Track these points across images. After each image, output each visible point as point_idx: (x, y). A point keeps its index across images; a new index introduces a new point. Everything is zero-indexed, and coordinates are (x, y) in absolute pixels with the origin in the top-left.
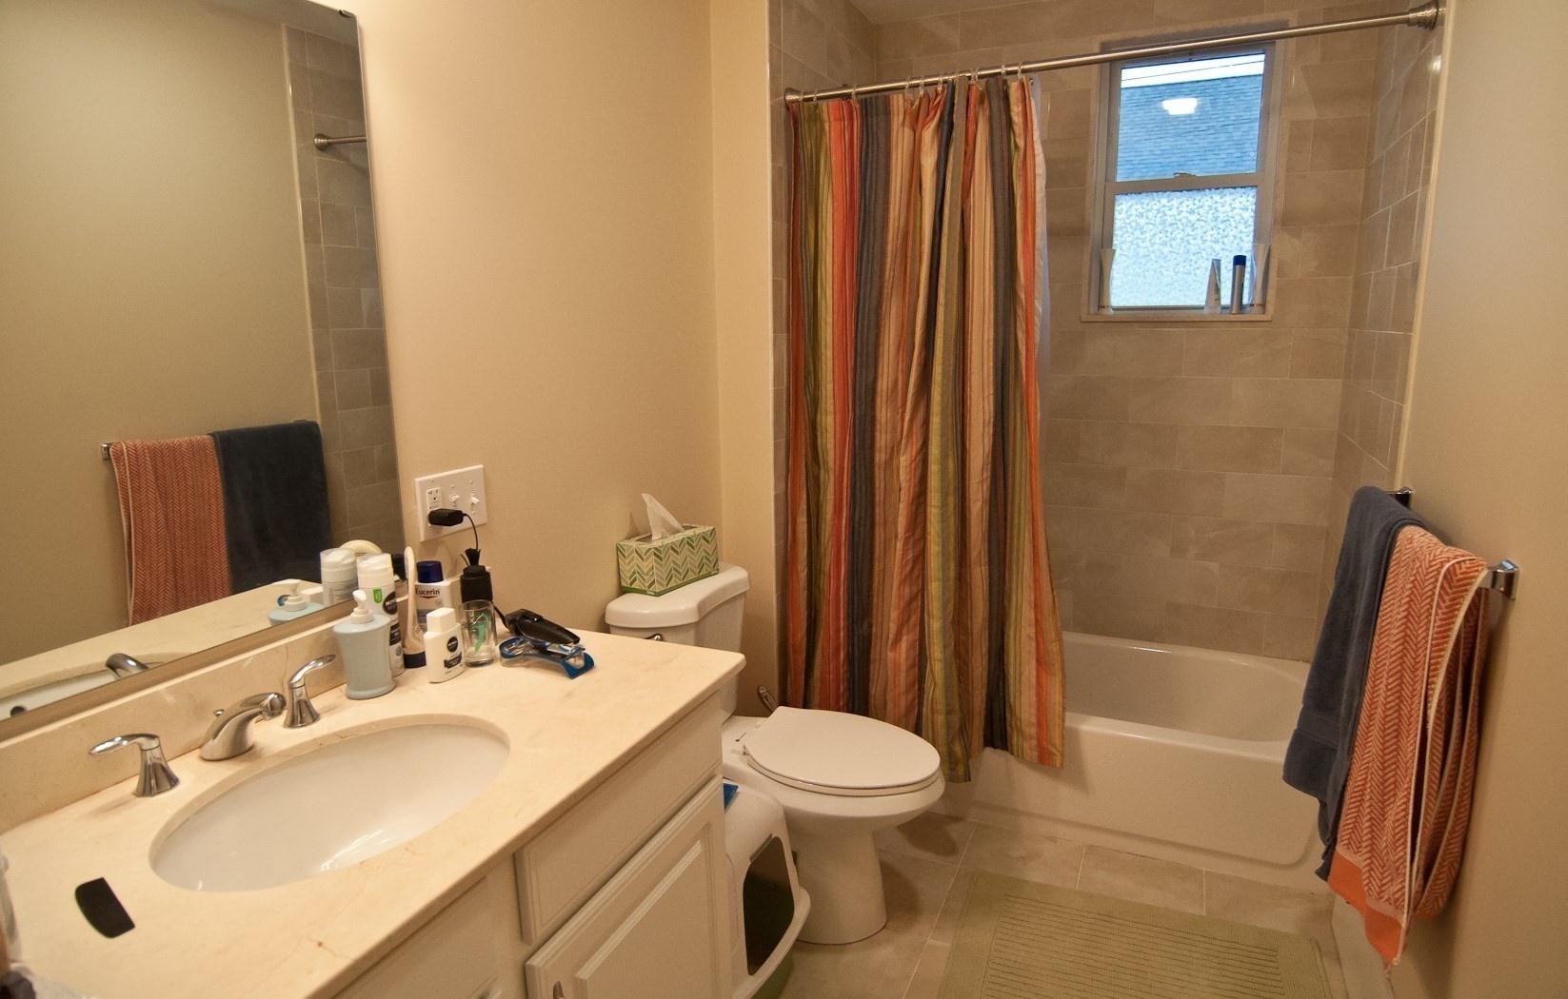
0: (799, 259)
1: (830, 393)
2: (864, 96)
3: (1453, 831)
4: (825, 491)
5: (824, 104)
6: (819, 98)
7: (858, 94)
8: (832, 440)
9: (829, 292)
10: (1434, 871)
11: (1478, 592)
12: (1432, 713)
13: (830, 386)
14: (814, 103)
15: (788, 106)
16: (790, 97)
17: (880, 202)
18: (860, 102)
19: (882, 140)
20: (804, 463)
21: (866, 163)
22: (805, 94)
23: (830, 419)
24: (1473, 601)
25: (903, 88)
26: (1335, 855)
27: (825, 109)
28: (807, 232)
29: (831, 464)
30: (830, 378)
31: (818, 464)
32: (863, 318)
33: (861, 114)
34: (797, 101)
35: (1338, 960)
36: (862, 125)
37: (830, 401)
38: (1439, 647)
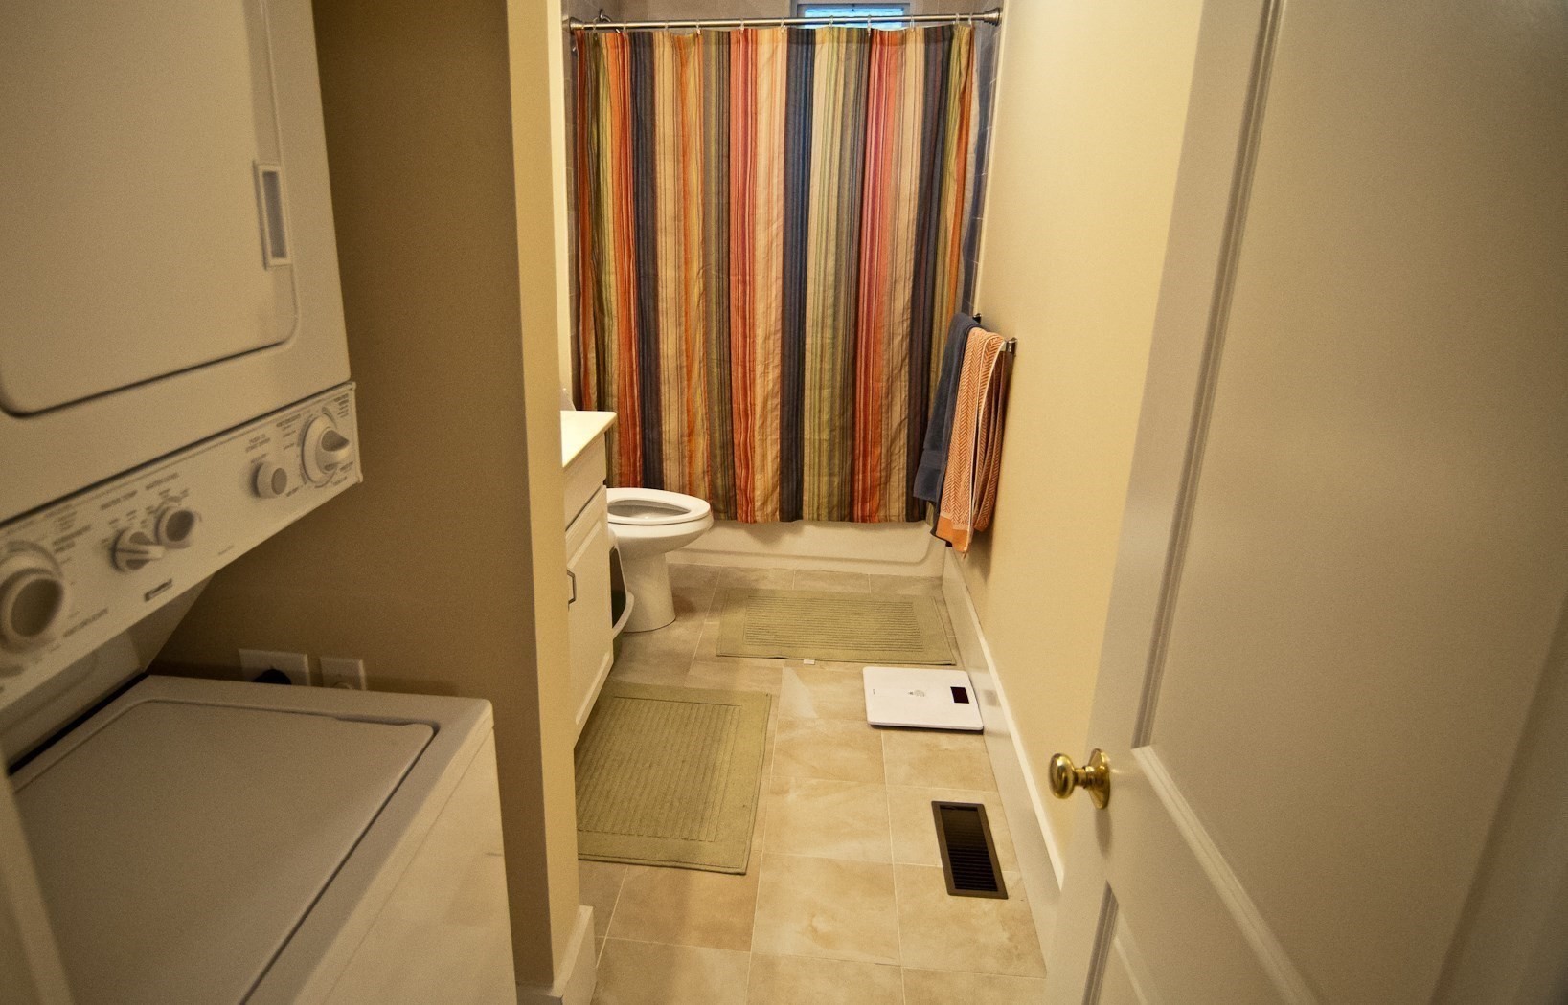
0: (586, 153)
1: (612, 258)
2: (633, 30)
3: (991, 481)
4: (610, 332)
5: (602, 35)
6: (597, 28)
7: (628, 28)
8: (615, 294)
9: (610, 180)
10: (983, 503)
11: (1001, 353)
12: (980, 418)
13: (612, 253)
14: (594, 31)
15: (572, 32)
16: (574, 25)
17: (648, 112)
18: (630, 34)
19: (648, 65)
20: (592, 313)
21: (636, 82)
22: (586, 23)
23: (613, 277)
24: (998, 357)
25: (663, 27)
26: (940, 518)
27: (603, 38)
28: (592, 132)
29: (614, 313)
30: (612, 246)
31: (604, 314)
32: (642, 201)
33: (631, 43)
34: (580, 29)
35: (945, 603)
36: (631, 53)
37: (613, 264)
38: (983, 384)
